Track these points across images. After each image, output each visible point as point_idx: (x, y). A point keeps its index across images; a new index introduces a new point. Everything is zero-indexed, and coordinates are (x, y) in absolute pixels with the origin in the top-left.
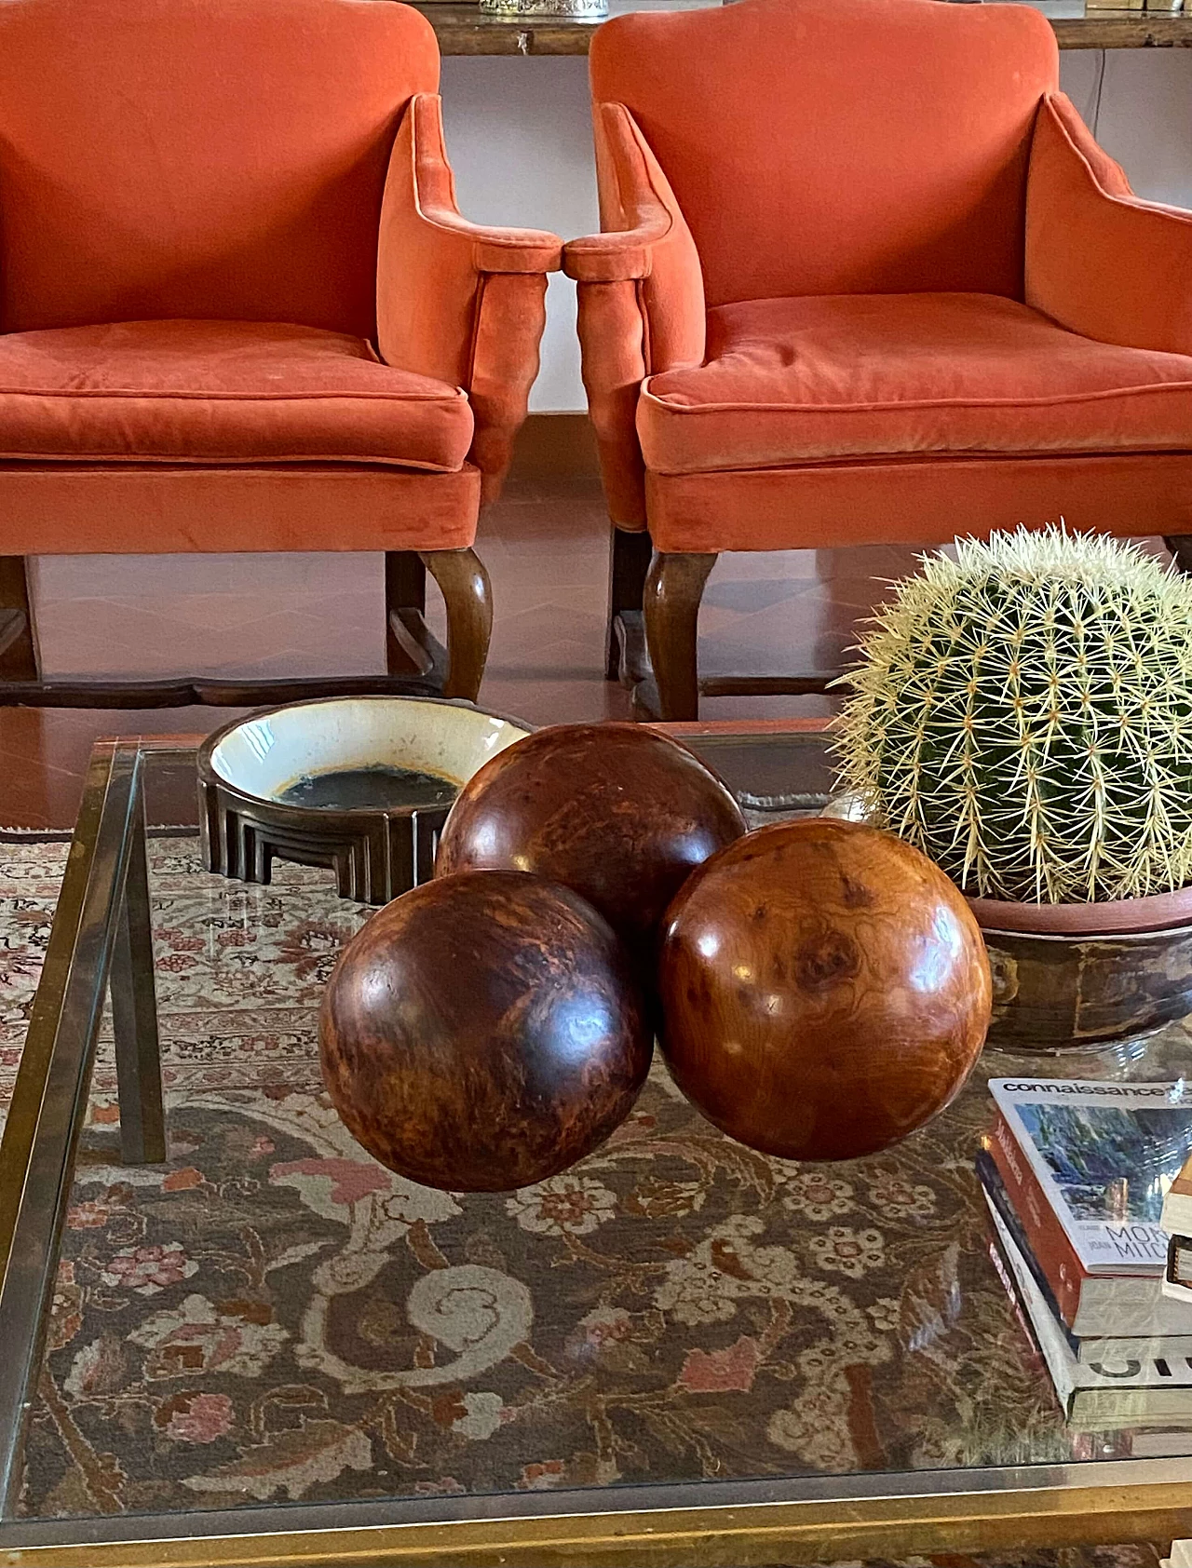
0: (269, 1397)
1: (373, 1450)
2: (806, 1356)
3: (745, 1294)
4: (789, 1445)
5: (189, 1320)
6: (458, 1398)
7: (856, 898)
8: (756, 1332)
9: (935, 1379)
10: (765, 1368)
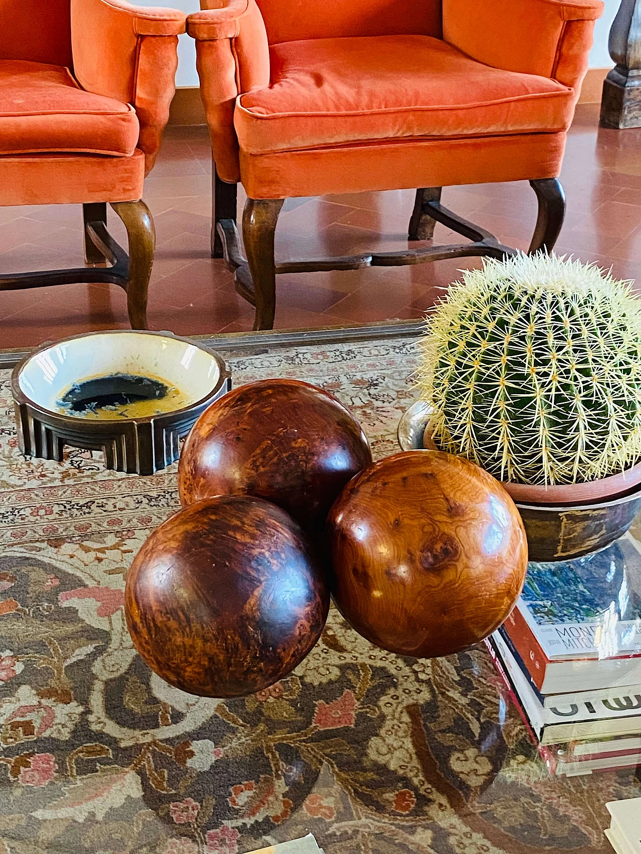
0: (76, 754)
1: (142, 783)
2: (384, 700)
3: (344, 662)
4: (381, 760)
5: (23, 703)
6: (187, 744)
7: (454, 512)
8: (353, 687)
9: (456, 710)
10: (361, 711)
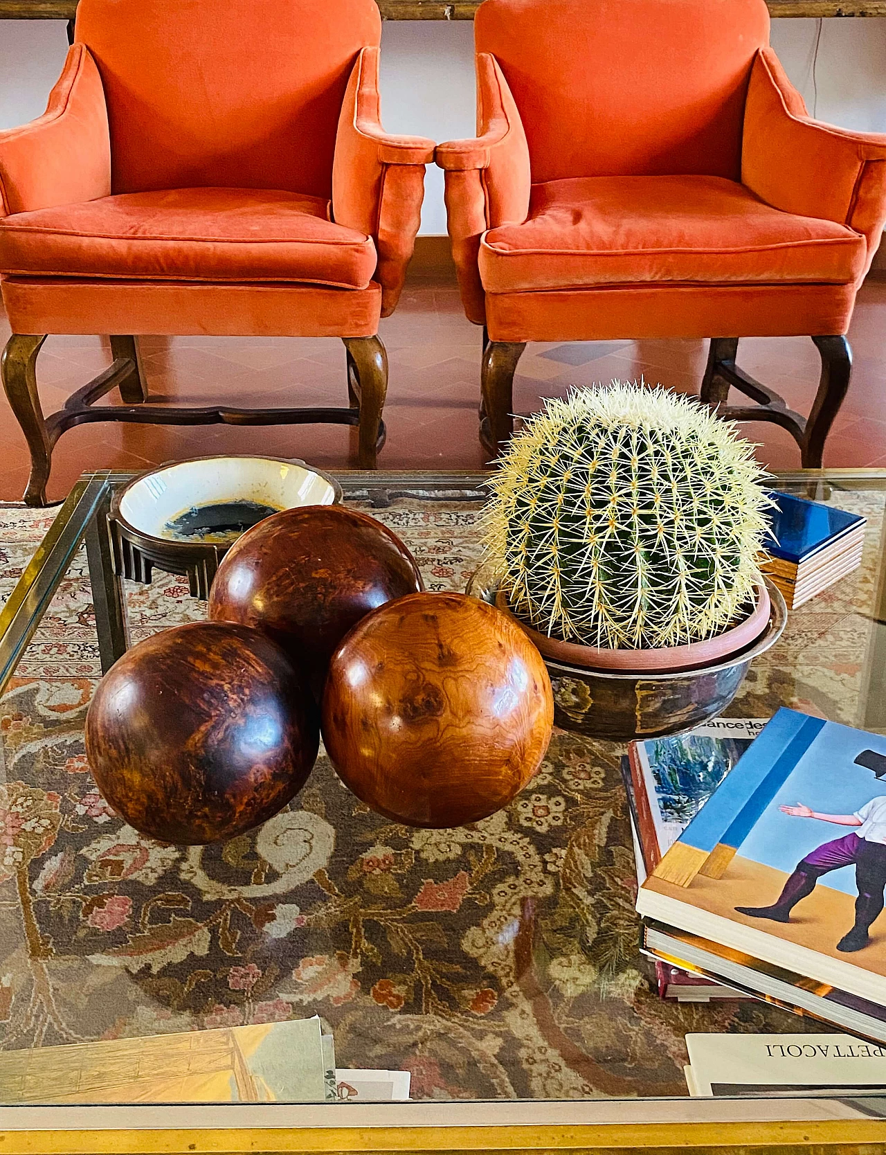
0: (155, 901)
1: (211, 942)
2: (500, 887)
3: (471, 840)
4: (474, 953)
5: (121, 842)
6: (272, 907)
7: (447, 659)
8: (471, 870)
9: (577, 910)
10: (470, 896)
